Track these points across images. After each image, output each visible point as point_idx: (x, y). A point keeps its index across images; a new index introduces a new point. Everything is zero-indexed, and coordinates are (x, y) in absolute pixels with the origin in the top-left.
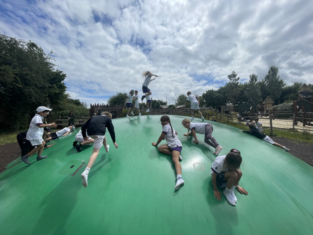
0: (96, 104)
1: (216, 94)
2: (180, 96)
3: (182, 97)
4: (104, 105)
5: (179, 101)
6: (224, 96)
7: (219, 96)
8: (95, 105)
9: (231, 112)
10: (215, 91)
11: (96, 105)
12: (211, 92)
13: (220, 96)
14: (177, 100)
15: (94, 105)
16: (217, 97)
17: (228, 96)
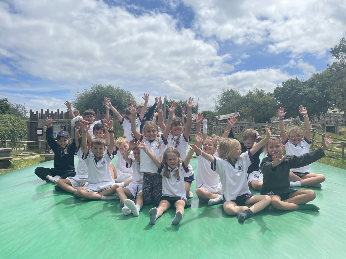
0: (42, 110)
1: (304, 88)
2: (225, 94)
3: (229, 94)
4: (60, 112)
5: (224, 103)
6: (322, 92)
7: (310, 92)
8: (40, 112)
9: (339, 129)
10: (303, 82)
11: (44, 113)
12: (293, 84)
13: (314, 93)
14: (220, 102)
15: (37, 112)
16: (306, 94)
17: (332, 92)
